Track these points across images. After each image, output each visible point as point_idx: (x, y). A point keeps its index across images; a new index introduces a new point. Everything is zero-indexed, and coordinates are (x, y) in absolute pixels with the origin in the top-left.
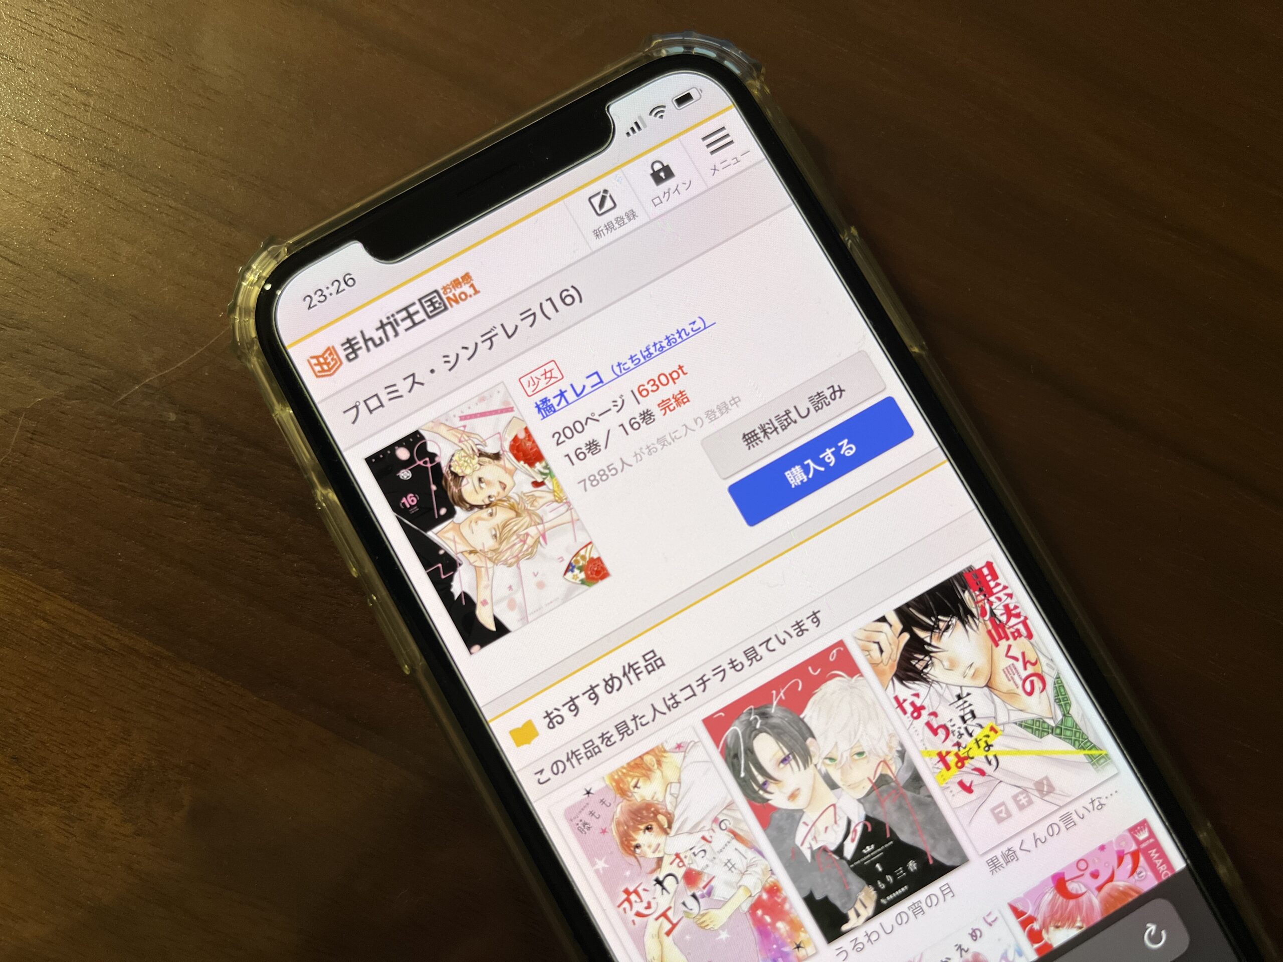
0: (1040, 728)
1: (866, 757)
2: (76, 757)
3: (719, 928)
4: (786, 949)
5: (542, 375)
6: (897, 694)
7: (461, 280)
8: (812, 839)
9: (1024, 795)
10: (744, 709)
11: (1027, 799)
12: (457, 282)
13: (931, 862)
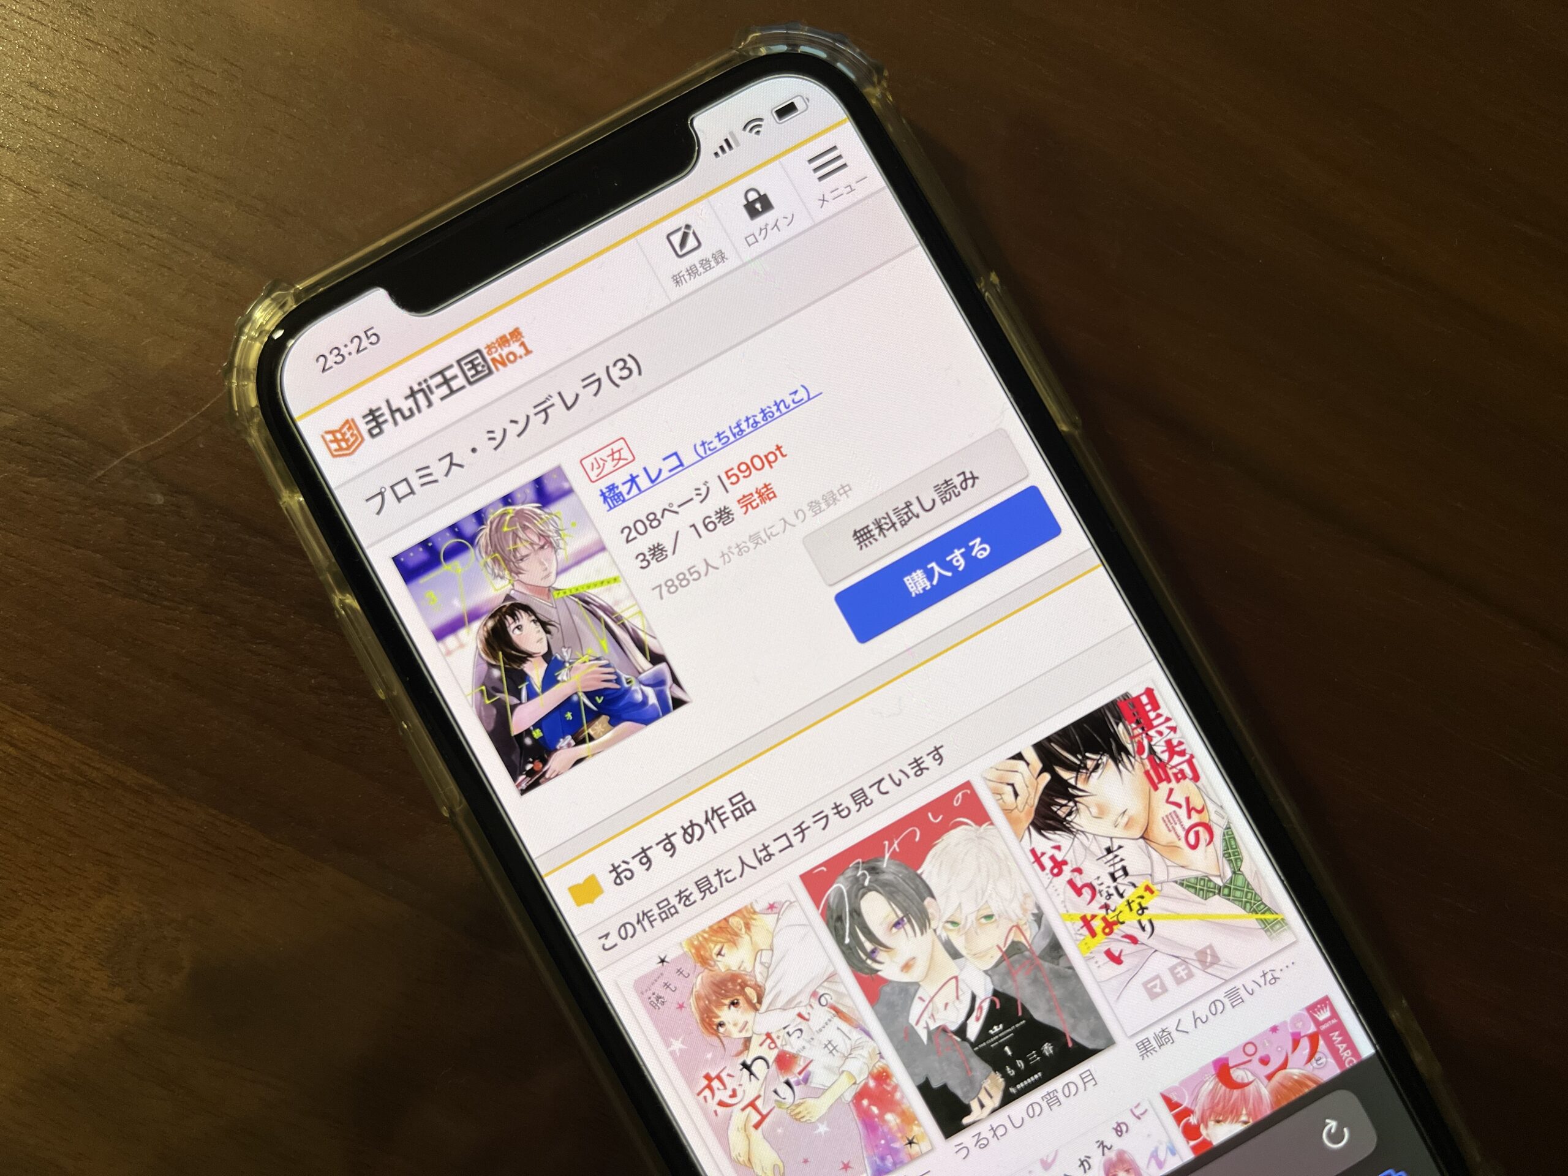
0: (1205, 888)
1: (996, 920)
2: (53, 909)
3: (818, 1120)
4: (896, 1145)
5: (608, 456)
6: (1033, 846)
7: (509, 337)
8: (930, 1018)
9: (1184, 967)
10: (850, 864)
11: (1186, 971)
12: (504, 339)
13: (1070, 1045)
